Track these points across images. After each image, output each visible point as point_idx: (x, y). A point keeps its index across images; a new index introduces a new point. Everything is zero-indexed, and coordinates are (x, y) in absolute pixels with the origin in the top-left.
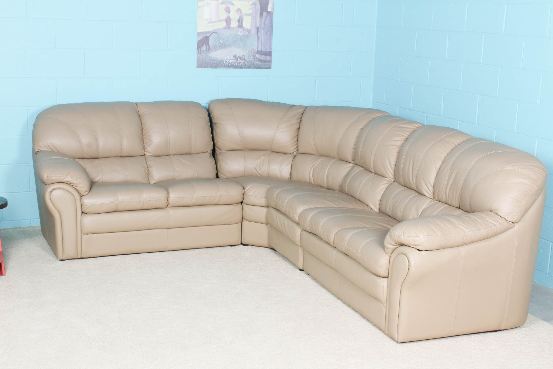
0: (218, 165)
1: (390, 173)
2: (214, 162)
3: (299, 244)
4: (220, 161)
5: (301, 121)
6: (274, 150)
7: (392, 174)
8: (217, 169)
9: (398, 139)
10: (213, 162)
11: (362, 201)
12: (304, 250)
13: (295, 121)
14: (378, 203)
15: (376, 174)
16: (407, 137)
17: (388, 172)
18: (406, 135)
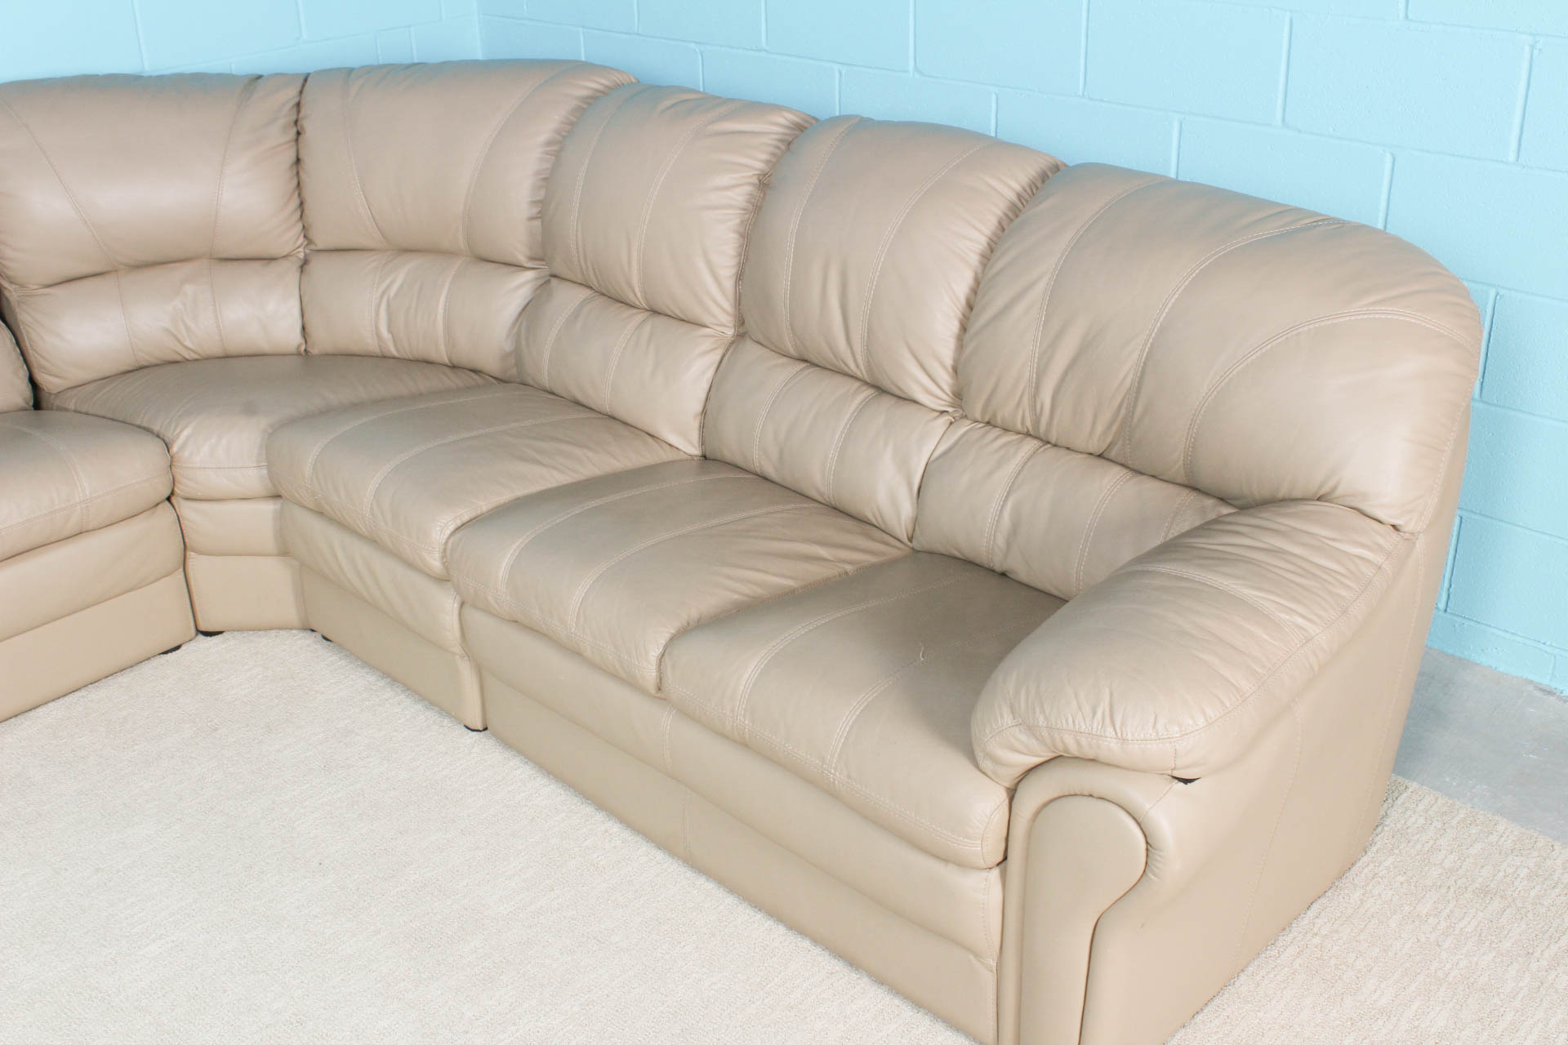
0: (27, 343)
1: (718, 309)
2: (11, 340)
3: (458, 649)
4: (30, 330)
5: (298, 133)
6: (225, 255)
7: (723, 310)
8: (26, 361)
9: (725, 179)
10: (8, 342)
11: (629, 420)
12: (480, 670)
13: (279, 135)
14: (694, 425)
15: (655, 312)
16: (761, 170)
17: (710, 304)
18: (756, 161)
